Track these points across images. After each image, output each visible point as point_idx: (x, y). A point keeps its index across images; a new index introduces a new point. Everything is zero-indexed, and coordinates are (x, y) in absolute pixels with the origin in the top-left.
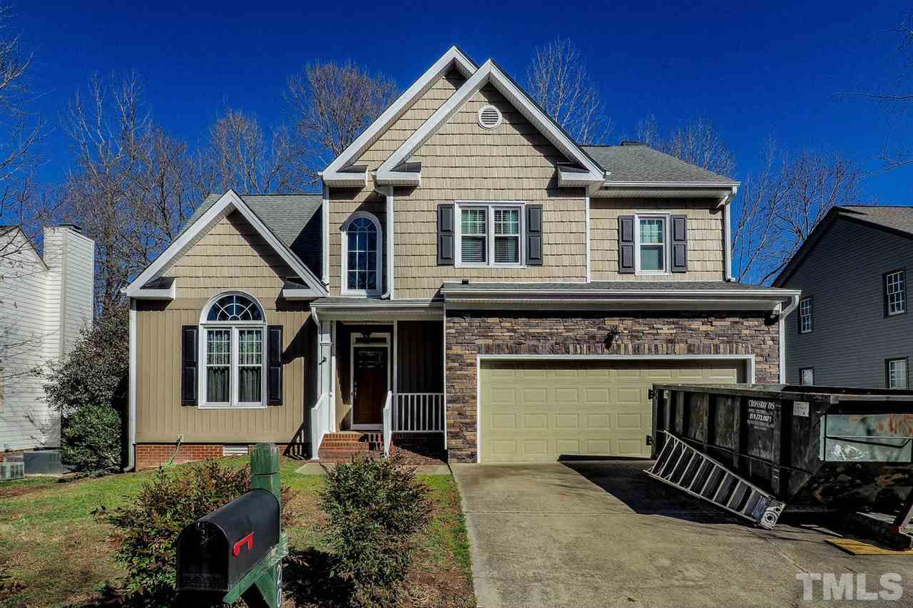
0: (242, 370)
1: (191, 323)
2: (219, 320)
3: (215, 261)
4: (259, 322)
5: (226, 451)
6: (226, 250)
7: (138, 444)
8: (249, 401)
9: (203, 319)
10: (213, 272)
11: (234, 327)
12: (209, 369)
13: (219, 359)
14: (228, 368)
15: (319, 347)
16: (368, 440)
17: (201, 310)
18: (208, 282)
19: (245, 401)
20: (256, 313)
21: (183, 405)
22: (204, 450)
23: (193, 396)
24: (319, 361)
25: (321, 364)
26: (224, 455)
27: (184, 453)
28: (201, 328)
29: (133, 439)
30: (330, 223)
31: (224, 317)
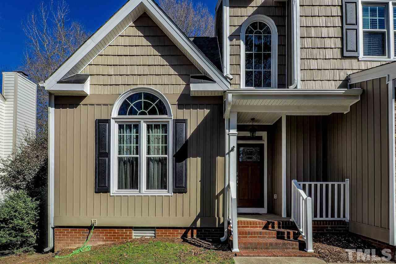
0: (149, 160)
1: (104, 117)
2: (128, 115)
3: (125, 61)
4: (165, 116)
5: (135, 235)
6: (135, 51)
7: (57, 227)
8: (155, 189)
9: (115, 113)
10: (123, 70)
11: (142, 121)
12: (120, 160)
13: (129, 150)
14: (137, 159)
15: (227, 137)
16: (273, 227)
17: (112, 105)
18: (120, 80)
19: (151, 189)
20: (162, 109)
21: (96, 192)
22: (116, 233)
23: (105, 184)
24: (227, 151)
25: (229, 153)
26: (134, 237)
27: (97, 235)
28: (112, 121)
29: (51, 222)
30: (230, 26)
31: (132, 112)
